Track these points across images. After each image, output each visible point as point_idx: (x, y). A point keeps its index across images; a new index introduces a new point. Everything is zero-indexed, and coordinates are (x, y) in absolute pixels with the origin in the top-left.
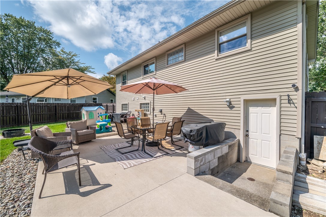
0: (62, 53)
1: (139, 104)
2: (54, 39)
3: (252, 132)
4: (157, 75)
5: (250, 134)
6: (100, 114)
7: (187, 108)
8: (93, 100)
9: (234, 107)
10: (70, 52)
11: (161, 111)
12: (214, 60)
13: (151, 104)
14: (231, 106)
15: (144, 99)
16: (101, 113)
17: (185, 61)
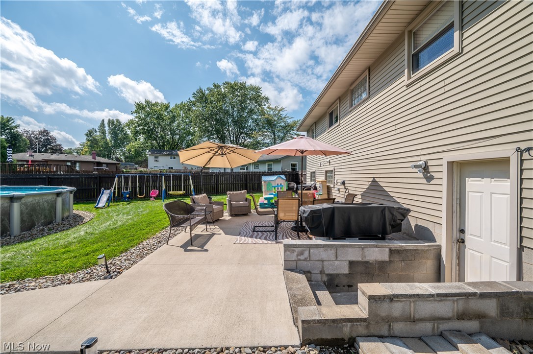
0: (268, 110)
1: (324, 171)
2: (263, 95)
3: (471, 235)
4: (341, 125)
5: (468, 237)
6: (279, 185)
7: (372, 179)
8: (292, 166)
9: (432, 178)
10: (275, 107)
11: (344, 183)
12: (405, 88)
13: (334, 172)
14: (429, 175)
15: (329, 164)
16: (281, 184)
17: (369, 97)
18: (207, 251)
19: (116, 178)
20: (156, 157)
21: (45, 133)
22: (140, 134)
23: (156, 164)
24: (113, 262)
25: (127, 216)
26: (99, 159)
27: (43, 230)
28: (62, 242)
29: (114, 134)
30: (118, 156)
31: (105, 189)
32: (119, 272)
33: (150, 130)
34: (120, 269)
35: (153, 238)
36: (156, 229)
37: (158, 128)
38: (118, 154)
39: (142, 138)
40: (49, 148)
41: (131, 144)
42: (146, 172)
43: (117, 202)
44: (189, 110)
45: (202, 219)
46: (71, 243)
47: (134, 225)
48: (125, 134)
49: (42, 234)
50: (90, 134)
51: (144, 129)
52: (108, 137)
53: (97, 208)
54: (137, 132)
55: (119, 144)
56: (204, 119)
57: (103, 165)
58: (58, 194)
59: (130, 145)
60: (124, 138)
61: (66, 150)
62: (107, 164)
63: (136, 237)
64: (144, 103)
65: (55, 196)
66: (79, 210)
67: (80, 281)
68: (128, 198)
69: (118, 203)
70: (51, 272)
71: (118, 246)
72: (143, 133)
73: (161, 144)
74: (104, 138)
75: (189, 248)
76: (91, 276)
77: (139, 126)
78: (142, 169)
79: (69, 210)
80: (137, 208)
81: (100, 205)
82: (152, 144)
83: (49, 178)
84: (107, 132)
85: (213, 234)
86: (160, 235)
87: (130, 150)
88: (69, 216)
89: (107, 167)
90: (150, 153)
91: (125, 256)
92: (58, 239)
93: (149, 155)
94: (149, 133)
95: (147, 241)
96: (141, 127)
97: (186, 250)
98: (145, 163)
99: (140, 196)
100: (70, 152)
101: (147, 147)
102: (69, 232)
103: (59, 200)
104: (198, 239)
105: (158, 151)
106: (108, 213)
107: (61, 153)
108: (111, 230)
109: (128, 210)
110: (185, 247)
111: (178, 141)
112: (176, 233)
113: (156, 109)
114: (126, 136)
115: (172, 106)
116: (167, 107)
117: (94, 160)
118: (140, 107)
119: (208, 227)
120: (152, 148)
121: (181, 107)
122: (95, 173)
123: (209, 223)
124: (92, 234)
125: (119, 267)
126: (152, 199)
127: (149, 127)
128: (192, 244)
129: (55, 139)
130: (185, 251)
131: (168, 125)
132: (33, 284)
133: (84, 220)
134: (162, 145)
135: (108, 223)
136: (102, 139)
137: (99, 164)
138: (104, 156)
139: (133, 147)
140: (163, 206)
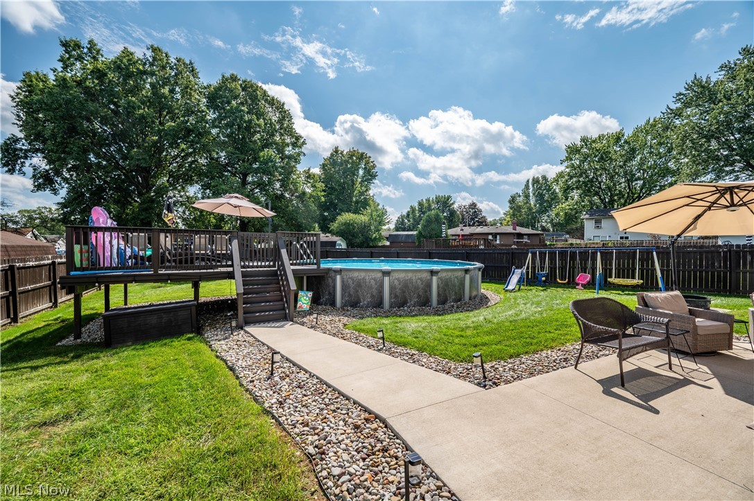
18: (657, 412)
19: (530, 255)
20: (598, 222)
21: (473, 205)
22: (573, 189)
23: (598, 232)
24: (496, 366)
25: (536, 307)
26: (520, 230)
27: (453, 306)
28: (462, 324)
29: (540, 197)
30: (544, 224)
31: (517, 268)
32: (495, 383)
33: (588, 181)
34: (498, 379)
35: (559, 350)
36: (568, 337)
37: (601, 175)
38: (544, 221)
39: (576, 194)
40: (477, 221)
41: (560, 206)
42: (578, 246)
43: (531, 286)
44: (666, 128)
45: (658, 341)
46: (468, 327)
47: (540, 322)
48: (552, 194)
49: (451, 311)
50: (513, 200)
51: (579, 181)
52: (532, 201)
53: (507, 291)
54: (569, 187)
55: (545, 208)
56: (705, 137)
57: (525, 237)
58: (467, 271)
59: (558, 207)
60: (552, 199)
61: (490, 222)
62: (529, 235)
63: (535, 341)
64: (580, 143)
65: (463, 273)
66: (488, 289)
67: (457, 375)
68: (544, 281)
69: (532, 288)
70: (441, 354)
71: (510, 346)
72: (577, 188)
73: (607, 200)
74: (527, 203)
75: (615, 390)
76: (468, 374)
77: (571, 178)
78: (574, 241)
79: (477, 289)
80: (552, 299)
81: (510, 287)
82: (590, 202)
83: (467, 253)
84: (531, 194)
85: (686, 382)
86: (572, 348)
87: (557, 215)
88: (476, 296)
89: (528, 239)
90: (587, 216)
91: (511, 363)
92: (459, 319)
93: (587, 219)
94: (586, 186)
95: (549, 352)
96: (575, 179)
97: (607, 392)
98: (580, 232)
99: (560, 282)
100: (494, 224)
101: (584, 207)
102: (471, 314)
103: (468, 277)
104: (642, 380)
105: (602, 211)
106: (515, 299)
107: (486, 225)
108: (511, 322)
109: (540, 299)
110: (607, 385)
111: (641, 190)
112: (601, 353)
113: (598, 146)
114: (554, 197)
115: (628, 133)
116: (618, 138)
117: (514, 231)
118: (573, 150)
119: (675, 360)
120: (592, 208)
121: (650, 128)
122: (513, 247)
123: (679, 352)
124: (490, 322)
125: (498, 377)
126: (580, 287)
127: (587, 177)
128: (623, 385)
129: (481, 211)
130: (603, 392)
131: (621, 167)
132: (425, 360)
133: (489, 304)
134: (609, 202)
135: (510, 313)
136: (525, 204)
137: (520, 235)
138: (527, 227)
139: (563, 209)
140: (571, 302)
